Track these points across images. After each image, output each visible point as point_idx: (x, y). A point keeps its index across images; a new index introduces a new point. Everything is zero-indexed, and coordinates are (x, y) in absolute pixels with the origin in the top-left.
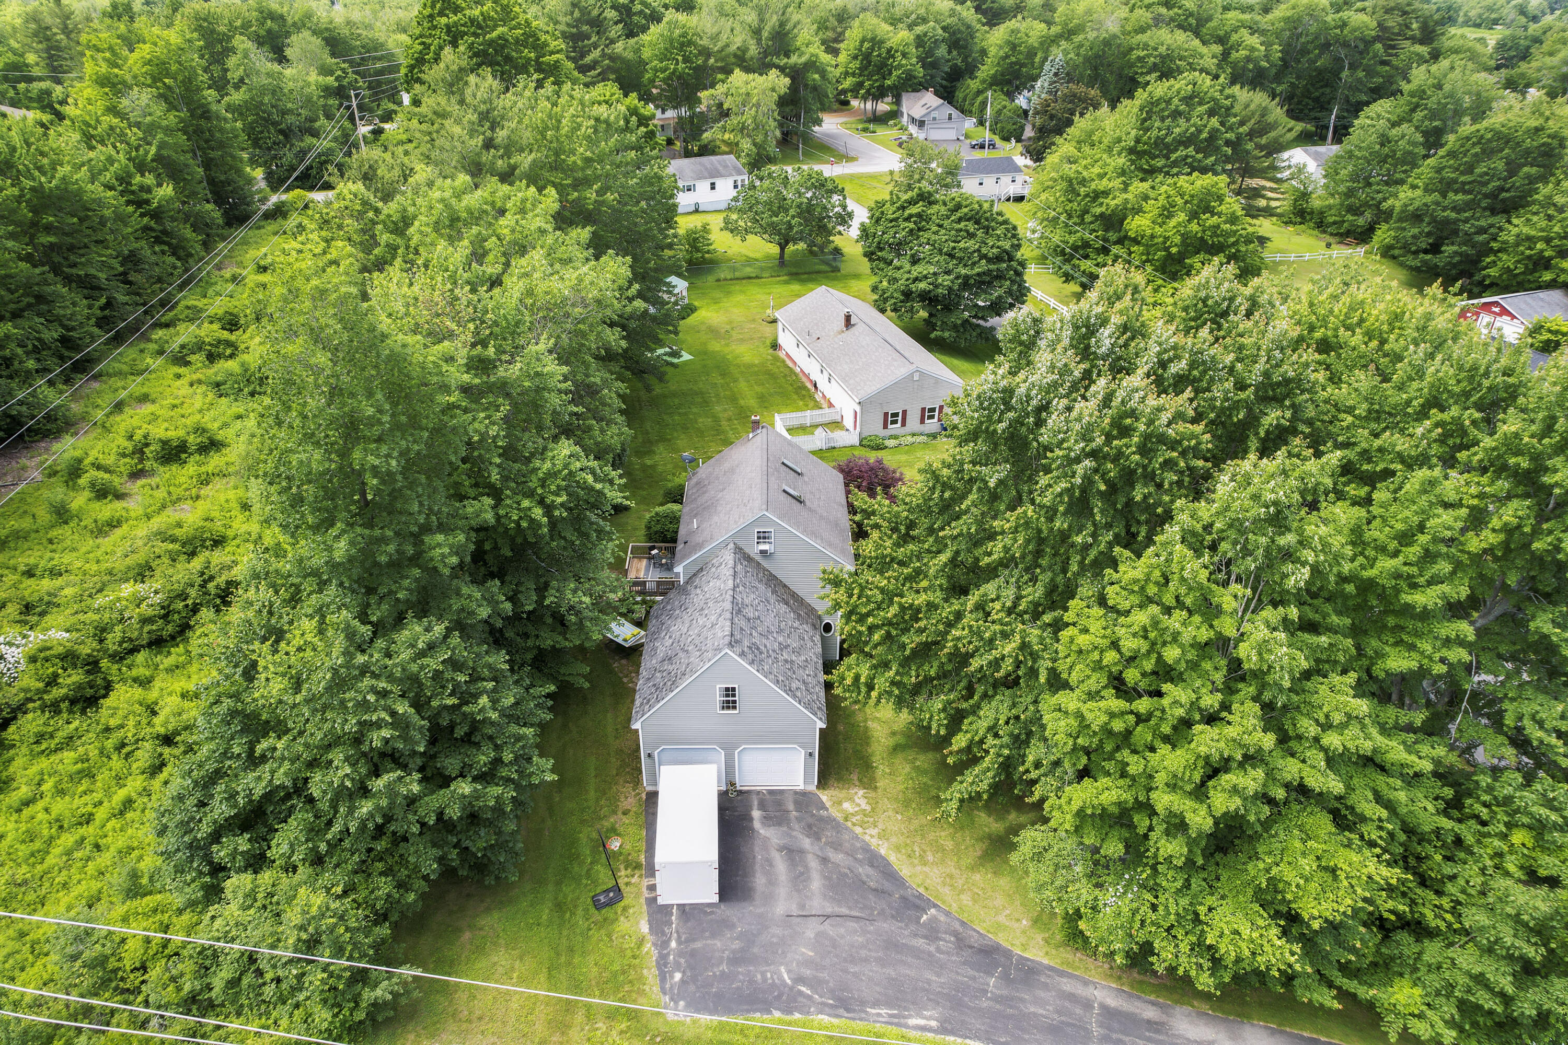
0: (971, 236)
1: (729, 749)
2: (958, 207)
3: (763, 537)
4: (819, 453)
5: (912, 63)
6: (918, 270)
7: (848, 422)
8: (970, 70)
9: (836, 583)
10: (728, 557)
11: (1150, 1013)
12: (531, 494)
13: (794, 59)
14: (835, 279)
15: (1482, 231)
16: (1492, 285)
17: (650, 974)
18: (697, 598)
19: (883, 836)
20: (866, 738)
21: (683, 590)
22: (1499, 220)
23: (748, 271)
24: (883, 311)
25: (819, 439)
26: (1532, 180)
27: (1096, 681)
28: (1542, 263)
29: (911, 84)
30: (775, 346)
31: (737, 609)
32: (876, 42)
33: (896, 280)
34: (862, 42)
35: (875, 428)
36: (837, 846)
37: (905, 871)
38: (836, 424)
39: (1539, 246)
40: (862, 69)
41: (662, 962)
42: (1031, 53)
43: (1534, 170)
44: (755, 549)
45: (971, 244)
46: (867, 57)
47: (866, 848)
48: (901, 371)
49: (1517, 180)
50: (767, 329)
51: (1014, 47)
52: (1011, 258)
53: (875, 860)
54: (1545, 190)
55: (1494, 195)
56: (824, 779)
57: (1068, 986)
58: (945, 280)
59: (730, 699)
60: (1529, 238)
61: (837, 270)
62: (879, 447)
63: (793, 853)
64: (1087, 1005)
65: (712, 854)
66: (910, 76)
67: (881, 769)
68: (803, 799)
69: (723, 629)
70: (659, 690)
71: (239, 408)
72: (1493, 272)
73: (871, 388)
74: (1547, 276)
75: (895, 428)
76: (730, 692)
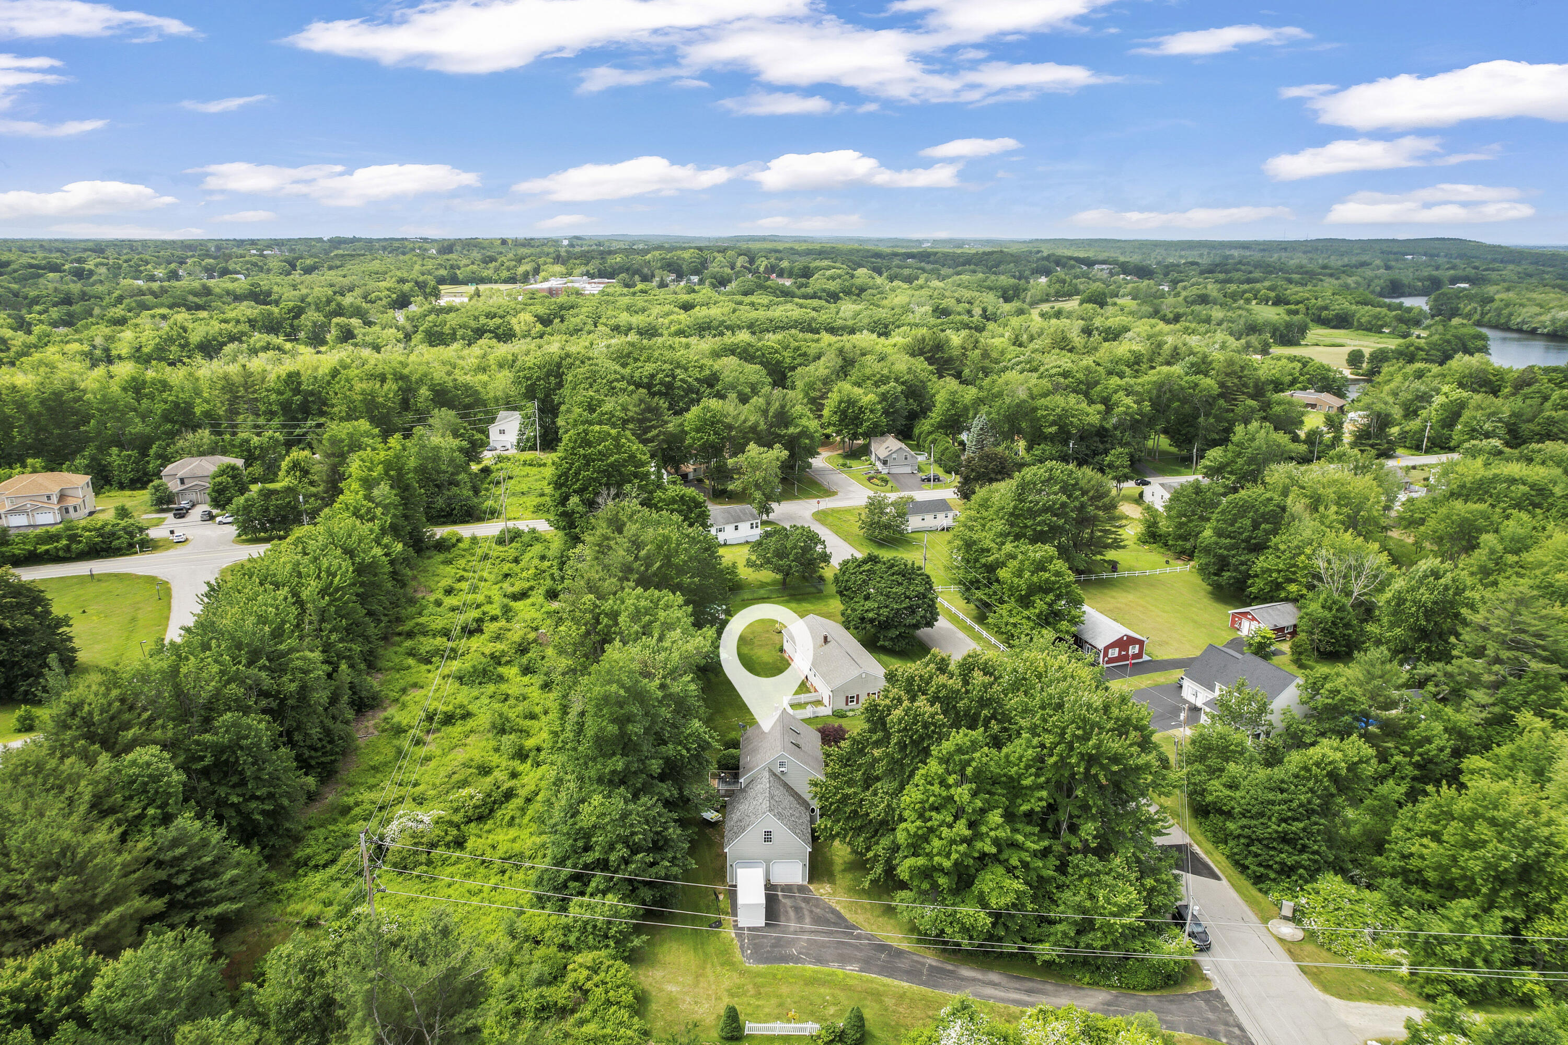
0: (900, 584)
1: (768, 863)
2: (892, 566)
3: (782, 764)
4: (808, 721)
5: (878, 416)
6: (869, 604)
7: (826, 701)
8: (924, 412)
9: (816, 785)
10: (766, 774)
11: (950, 967)
12: (680, 743)
13: (791, 430)
14: (820, 598)
15: (1243, 563)
16: (1256, 598)
17: (738, 952)
18: (751, 793)
19: (838, 902)
20: (831, 863)
21: (742, 790)
22: (1252, 557)
23: (762, 592)
24: (848, 628)
25: (808, 712)
26: (1268, 533)
27: (914, 816)
28: (1278, 586)
29: (876, 432)
30: (782, 650)
31: (772, 797)
32: (851, 403)
33: (854, 610)
34: (840, 402)
35: (841, 705)
36: (817, 906)
37: (847, 915)
38: (819, 702)
39: (1274, 575)
40: (841, 421)
41: (742, 947)
42: (966, 409)
43: (1268, 526)
44: (778, 770)
45: (900, 590)
46: (844, 413)
47: (830, 908)
48: (855, 673)
49: (1260, 533)
50: (776, 638)
51: (954, 403)
52: (925, 597)
53: (834, 912)
54: (1274, 540)
55: (1247, 541)
56: (811, 879)
57: (915, 958)
58: (884, 611)
59: (768, 837)
60: (1269, 570)
61: (821, 591)
62: (843, 716)
63: (797, 909)
64: (923, 964)
65: (762, 900)
66: (876, 425)
67: (839, 876)
68: (801, 889)
69: (766, 804)
70: (737, 835)
71: (475, 693)
72: (1253, 590)
73: (838, 683)
74: (1283, 595)
75: (852, 705)
76: (768, 833)
